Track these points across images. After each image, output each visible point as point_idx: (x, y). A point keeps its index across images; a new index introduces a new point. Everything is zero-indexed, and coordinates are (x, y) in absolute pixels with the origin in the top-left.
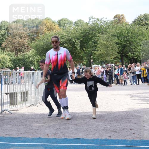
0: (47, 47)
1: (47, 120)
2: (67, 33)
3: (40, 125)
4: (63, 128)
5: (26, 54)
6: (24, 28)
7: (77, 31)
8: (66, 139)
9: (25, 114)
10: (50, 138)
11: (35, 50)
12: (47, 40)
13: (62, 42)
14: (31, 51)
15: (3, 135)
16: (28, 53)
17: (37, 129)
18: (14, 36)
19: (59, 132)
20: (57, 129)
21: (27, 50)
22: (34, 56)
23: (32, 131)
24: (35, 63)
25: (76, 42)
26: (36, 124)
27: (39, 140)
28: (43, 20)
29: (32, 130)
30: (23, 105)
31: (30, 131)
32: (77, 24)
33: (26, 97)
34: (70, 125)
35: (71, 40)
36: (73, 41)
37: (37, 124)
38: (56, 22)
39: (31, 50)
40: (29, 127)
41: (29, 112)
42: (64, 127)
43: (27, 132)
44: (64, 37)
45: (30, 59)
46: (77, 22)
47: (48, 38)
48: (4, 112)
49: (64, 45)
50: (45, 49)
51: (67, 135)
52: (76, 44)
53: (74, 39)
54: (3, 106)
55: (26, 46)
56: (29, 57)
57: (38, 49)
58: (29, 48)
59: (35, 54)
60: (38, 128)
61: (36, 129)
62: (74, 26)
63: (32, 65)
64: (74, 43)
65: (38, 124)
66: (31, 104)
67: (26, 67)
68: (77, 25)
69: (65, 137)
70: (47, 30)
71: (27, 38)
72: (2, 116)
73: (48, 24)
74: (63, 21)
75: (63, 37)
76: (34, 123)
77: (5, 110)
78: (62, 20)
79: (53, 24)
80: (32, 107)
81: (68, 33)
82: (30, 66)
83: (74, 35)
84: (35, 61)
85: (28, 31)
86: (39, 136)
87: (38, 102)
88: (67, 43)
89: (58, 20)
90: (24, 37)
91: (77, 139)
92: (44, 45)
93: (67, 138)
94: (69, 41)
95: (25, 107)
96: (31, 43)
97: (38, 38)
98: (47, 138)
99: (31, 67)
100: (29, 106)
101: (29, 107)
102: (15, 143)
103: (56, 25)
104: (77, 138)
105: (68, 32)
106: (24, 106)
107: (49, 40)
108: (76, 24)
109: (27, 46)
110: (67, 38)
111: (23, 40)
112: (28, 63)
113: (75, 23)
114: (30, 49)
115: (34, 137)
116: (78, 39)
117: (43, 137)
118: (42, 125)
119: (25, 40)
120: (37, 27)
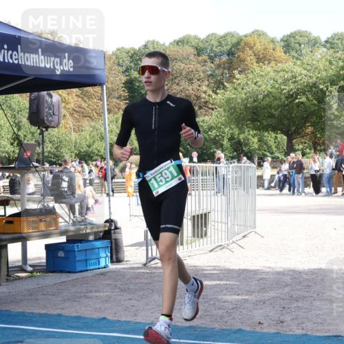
0: (256, 103)
1: (256, 285)
2: (305, 69)
3: (240, 297)
4: (298, 307)
5: (203, 121)
6: (200, 58)
7: (331, 63)
8: (306, 335)
9: (203, 270)
10: (265, 331)
11: (224, 110)
12: (256, 88)
13: (291, 90)
14: (215, 113)
15: (152, 319)
16: (207, 118)
17: (233, 308)
18: (175, 78)
19: (288, 318)
20: (281, 309)
21: (206, 111)
22: (223, 127)
23: (220, 312)
24: (225, 142)
25: (327, 89)
26: (229, 293)
27: (238, 335)
28: (246, 36)
29: (219, 308)
30: (198, 248)
31: (215, 312)
32: (331, 43)
33: (206, 227)
34: (314, 300)
35: (315, 85)
36: (321, 87)
37: (231, 295)
38: (279, 40)
39: (215, 110)
40: (212, 302)
41: (212, 264)
42: (300, 304)
43: (207, 315)
44: (297, 79)
45: (213, 133)
46: (330, 40)
47: (257, 82)
48: (152, 262)
49: (296, 98)
50: (249, 108)
51: (309, 325)
52: (327, 94)
53: (325, 83)
54: (150, 248)
55: (202, 100)
56: (211, 128)
57: (231, 108)
58: (210, 106)
59: (225, 120)
60: (234, 306)
61: (231, 307)
62: (325, 50)
63: (218, 149)
64: (323, 92)
65: (235, 294)
66: (217, 244)
67: (202, 152)
68: (332, 48)
69: (304, 332)
70: (254, 61)
71: (207, 83)
72: (148, 273)
73: (259, 47)
74: (297, 37)
75: (295, 77)
76: (225, 291)
77: (154, 259)
78: (292, 35)
79: (272, 46)
80: (219, 253)
81: (309, 67)
82: (212, 151)
83: (324, 73)
84: (223, 137)
85: (209, 64)
86: (238, 326)
87: (234, 239)
88: (304, 94)
89: (284, 37)
90: (198, 80)
91: (335, 336)
92: (247, 99)
93: (309, 333)
94: (311, 87)
95: (201, 252)
96: (216, 93)
97: (234, 83)
98: (257, 332)
99: (215, 152)
100: (211, 249)
101: (211, 251)
102: (181, 341)
103: (278, 48)
104: (335, 334)
105: (308, 64)
106: (198, 250)
107: (259, 87)
108: (328, 45)
109: (206, 102)
110: (305, 80)
111: (195, 86)
112: (206, 144)
113: (326, 42)
114: (213, 109)
115: (224, 327)
116: (333, 83)
117: (248, 329)
118: (244, 297)
119: (200, 86)
120: (230, 53)
